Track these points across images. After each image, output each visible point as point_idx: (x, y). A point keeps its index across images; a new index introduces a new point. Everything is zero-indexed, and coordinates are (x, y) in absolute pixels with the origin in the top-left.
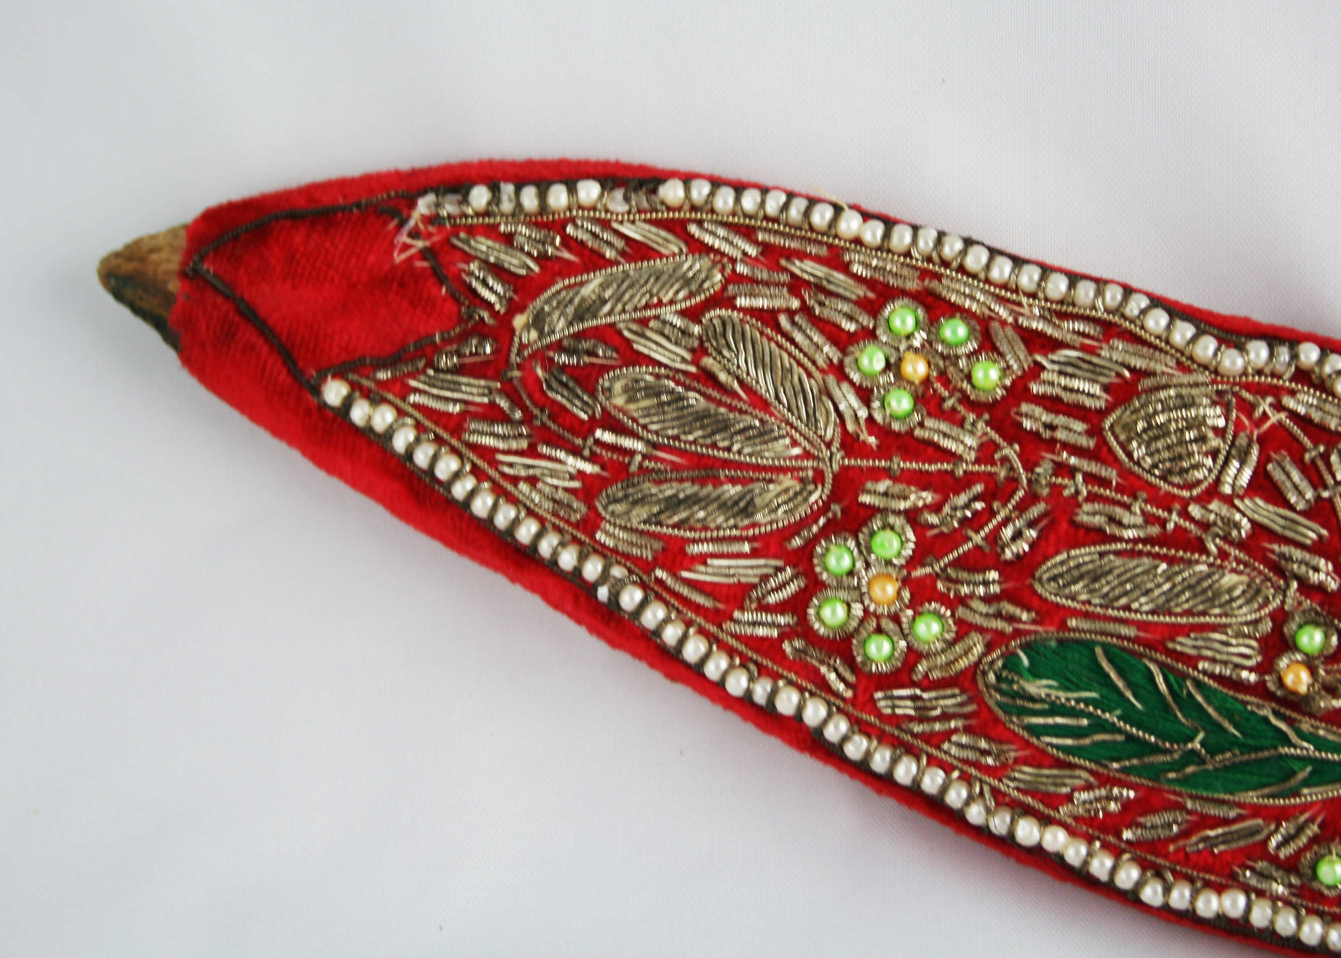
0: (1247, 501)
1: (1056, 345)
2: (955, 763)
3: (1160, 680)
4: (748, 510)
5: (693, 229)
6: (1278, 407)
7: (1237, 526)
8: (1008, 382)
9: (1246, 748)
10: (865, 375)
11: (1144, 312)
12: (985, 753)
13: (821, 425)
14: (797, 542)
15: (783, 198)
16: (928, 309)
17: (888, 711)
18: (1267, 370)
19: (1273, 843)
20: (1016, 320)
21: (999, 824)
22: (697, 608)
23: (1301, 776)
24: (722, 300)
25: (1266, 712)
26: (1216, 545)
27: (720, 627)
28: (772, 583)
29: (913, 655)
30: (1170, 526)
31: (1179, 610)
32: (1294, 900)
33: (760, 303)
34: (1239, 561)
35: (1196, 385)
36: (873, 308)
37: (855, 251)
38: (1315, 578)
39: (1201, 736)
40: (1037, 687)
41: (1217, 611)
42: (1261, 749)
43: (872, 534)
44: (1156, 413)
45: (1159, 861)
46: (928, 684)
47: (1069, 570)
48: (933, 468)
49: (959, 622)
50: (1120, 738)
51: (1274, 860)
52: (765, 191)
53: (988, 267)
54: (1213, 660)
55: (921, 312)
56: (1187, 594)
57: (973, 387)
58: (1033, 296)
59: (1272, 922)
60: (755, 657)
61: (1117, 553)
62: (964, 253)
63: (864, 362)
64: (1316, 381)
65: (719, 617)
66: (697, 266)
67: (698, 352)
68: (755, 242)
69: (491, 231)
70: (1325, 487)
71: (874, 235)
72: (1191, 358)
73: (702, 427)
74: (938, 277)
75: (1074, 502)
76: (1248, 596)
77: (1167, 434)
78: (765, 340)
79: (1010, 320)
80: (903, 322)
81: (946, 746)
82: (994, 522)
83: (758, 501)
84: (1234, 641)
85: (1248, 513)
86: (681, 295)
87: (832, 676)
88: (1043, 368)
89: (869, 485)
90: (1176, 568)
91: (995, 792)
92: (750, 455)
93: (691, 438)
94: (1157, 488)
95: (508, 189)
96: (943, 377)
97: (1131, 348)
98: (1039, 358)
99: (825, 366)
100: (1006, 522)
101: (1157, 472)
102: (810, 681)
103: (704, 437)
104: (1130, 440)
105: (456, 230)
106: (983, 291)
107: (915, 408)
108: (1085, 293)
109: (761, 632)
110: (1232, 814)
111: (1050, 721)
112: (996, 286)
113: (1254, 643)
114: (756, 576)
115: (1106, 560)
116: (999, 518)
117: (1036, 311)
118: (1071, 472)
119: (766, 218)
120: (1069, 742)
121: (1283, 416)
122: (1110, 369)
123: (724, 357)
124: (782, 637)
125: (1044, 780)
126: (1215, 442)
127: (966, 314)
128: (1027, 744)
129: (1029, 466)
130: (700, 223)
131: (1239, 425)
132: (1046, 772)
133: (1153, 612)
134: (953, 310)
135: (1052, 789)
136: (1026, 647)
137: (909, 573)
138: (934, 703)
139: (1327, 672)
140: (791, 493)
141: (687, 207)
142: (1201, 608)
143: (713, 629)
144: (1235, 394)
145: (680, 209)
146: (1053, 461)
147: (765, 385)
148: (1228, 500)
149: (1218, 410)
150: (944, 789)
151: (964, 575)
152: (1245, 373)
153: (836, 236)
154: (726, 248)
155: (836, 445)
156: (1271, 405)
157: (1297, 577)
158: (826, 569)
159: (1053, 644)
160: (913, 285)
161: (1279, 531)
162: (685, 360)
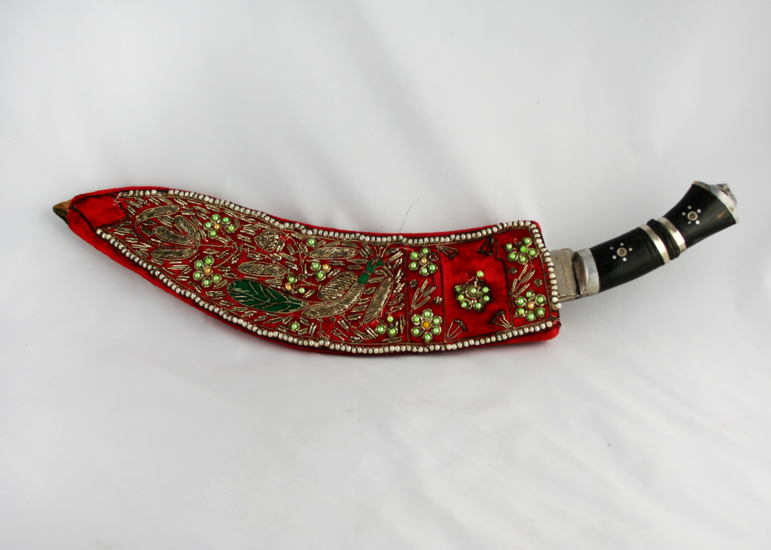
0: (282, 253)
1: (247, 223)
2: (221, 306)
3: (261, 288)
4: (180, 254)
5: (175, 200)
6: (290, 235)
7: (279, 258)
8: (236, 230)
9: (278, 302)
10: (207, 228)
11: (265, 217)
12: (227, 304)
13: (197, 237)
14: (191, 261)
15: (194, 194)
16: (221, 216)
17: (208, 296)
18: (289, 229)
19: (283, 322)
20: (239, 218)
21: (229, 318)
22: (171, 275)
23: (289, 307)
24: (179, 213)
25: (282, 295)
26: (274, 262)
27: (175, 279)
28: (186, 270)
29: (213, 284)
30: (266, 258)
31: (266, 274)
32: (288, 333)
33: (187, 214)
34: (279, 265)
35: (274, 231)
36: (210, 215)
37: (208, 204)
38: (294, 268)
39: (269, 299)
40: (237, 290)
41: (273, 274)
42: (281, 302)
43: (206, 259)
44: (265, 236)
45: (261, 326)
46: (216, 290)
47: (244, 266)
48: (219, 246)
49: (223, 277)
50: (253, 300)
51: (283, 325)
52: (190, 192)
53: (234, 208)
54: (272, 284)
55: (219, 216)
56: (267, 271)
57: (229, 231)
58: (243, 214)
59: (283, 338)
60: (182, 285)
61: (255, 263)
62: (229, 205)
63: (207, 225)
64: (299, 231)
65: (175, 277)
66: (175, 207)
67: (173, 223)
68: (187, 202)
69: (133, 200)
70: (297, 250)
71: (211, 201)
72: (274, 226)
73: (172, 238)
74: (224, 209)
75: (247, 253)
76: (280, 271)
77: (266, 240)
78: (187, 221)
79: (238, 218)
80: (216, 218)
81: (219, 303)
82: (230, 257)
83: (183, 252)
84: (277, 280)
85: (282, 255)
86: (171, 212)
87: (197, 288)
88: (243, 227)
89: (206, 250)
90: (266, 266)
91: (229, 312)
92: (182, 243)
93: (170, 240)
94: (264, 251)
95: (137, 191)
96: (223, 229)
97: (262, 224)
98: (243, 225)
99: (199, 226)
100: (233, 256)
101: (264, 247)
102: (193, 290)
103: (173, 240)
104: (259, 241)
105: (127, 199)
106: (233, 213)
107: (216, 235)
108: (253, 213)
109: (183, 280)
110: (275, 316)
111: (240, 297)
112: (236, 212)
113: (281, 281)
114: (182, 268)
115: (252, 264)
116: (231, 256)
117: (243, 217)
118: (246, 247)
119: (190, 198)
120: (243, 301)
121: (291, 237)
122: (257, 228)
123: (178, 224)
124: (188, 281)
125: (239, 309)
126: (276, 242)
127: (229, 217)
128: (236, 302)
129: (238, 246)
130: (176, 198)
131: (281, 239)
132: (239, 308)
133: (261, 275)
134: (227, 216)
135: (240, 311)
136: (236, 282)
137: (213, 267)
138: (217, 294)
139: (295, 287)
140: (189, 251)
141: (174, 195)
142: (270, 273)
143: (174, 279)
144: (282, 233)
145: (172, 196)
146: (243, 245)
147: (186, 230)
148: (278, 253)
149: (277, 236)
150: (219, 311)
151: (224, 267)
152: (284, 229)
153: (204, 201)
154: (181, 203)
155: (200, 241)
156: (289, 235)
157: (290, 268)
158: (196, 267)
159: (241, 281)
160: (219, 211)
161: (287, 259)
162: (170, 225)
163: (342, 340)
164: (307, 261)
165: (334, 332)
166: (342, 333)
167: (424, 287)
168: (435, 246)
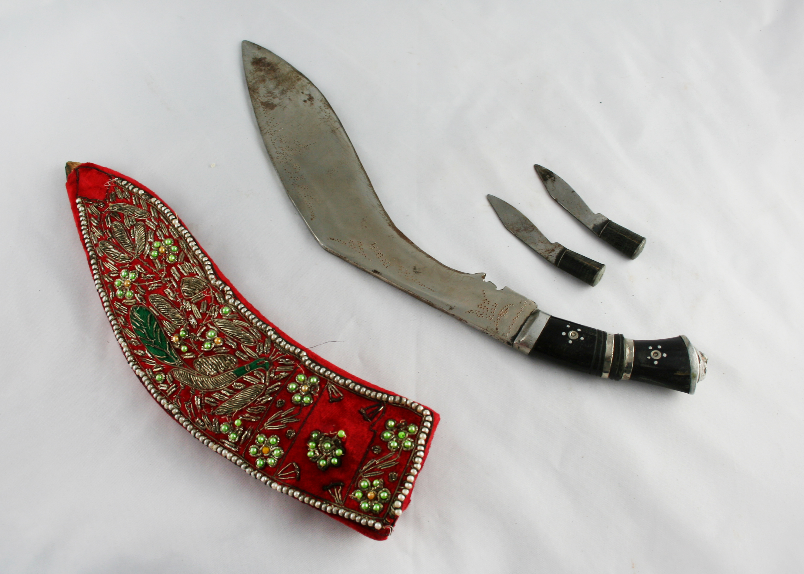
0: (194, 305)
1: (189, 262)
2: (119, 322)
3: (155, 325)
4: (117, 256)
5: (151, 207)
6: (214, 294)
7: (188, 308)
8: (175, 262)
9: (160, 346)
10: (154, 246)
11: (208, 264)
12: (123, 322)
13: (139, 249)
14: (121, 267)
15: (168, 211)
16: (174, 242)
17: (115, 305)
18: (218, 286)
19: (154, 367)
20: (187, 253)
21: (117, 336)
24: (144, 221)
25: (167, 342)
26: (182, 309)
28: (113, 272)
29: (124, 298)
30: (178, 301)
31: (167, 315)
32: (151, 379)
33: (149, 225)
34: (183, 314)
35: (205, 282)
36: (166, 237)
37: (172, 226)
39: (154, 340)
40: (136, 314)
41: (172, 319)
42: (162, 348)
43: (132, 272)
45: (136, 359)
46: (123, 304)
47: (156, 297)
48: (150, 268)
49: (134, 296)
50: (143, 332)
51: (152, 370)
52: (167, 208)
53: (190, 242)
54: (166, 328)
55: (172, 242)
57: (169, 259)
58: (193, 251)
59: (145, 381)
60: (103, 284)
61: (165, 300)
62: (189, 237)
63: (156, 244)
64: (224, 294)
65: (103, 273)
66: (145, 213)
67: (132, 226)
68: (158, 216)
69: (121, 189)
70: (208, 311)
71: (177, 225)
72: (208, 277)
73: (121, 238)
74: (181, 238)
75: (166, 287)
76: (179, 319)
77: (190, 285)
78: (143, 231)
79: (185, 252)
80: (168, 242)
81: (119, 317)
82: (152, 282)
84: (171, 327)
85: (192, 307)
86: (139, 216)
87: (111, 294)
88: (183, 263)
89: (138, 264)
90: (172, 308)
91: (121, 330)
92: (125, 248)
94: (181, 293)
95: (130, 184)
96: (165, 254)
97: (200, 269)
99: (149, 241)
100: (154, 283)
101: (183, 291)
102: (108, 293)
103: (121, 240)
104: (184, 283)
105: (117, 186)
106: (186, 245)
107: (156, 256)
108: (201, 256)
109: (107, 279)
110: (152, 358)
111: (135, 322)
112: (189, 246)
113: (174, 329)
114: (112, 269)
115: (162, 299)
117: (191, 254)
118: (171, 282)
119: (164, 213)
120: (136, 328)
122: (193, 270)
123: (135, 230)
124: (109, 283)
125: (129, 333)
126: (197, 292)
127: (179, 247)
128: (130, 325)
129: (165, 277)
130: (153, 207)
131: (205, 292)
132: (130, 331)
133: (163, 313)
134: (178, 245)
135: (129, 335)
136: (140, 307)
137: (133, 283)
138: (122, 308)
139: (181, 341)
140: (125, 257)
141: (153, 203)
142: (170, 317)
143: (101, 275)
144: (209, 287)
146: (169, 279)
148: (191, 303)
149: (203, 287)
150: (114, 325)
151: (140, 288)
152: (214, 285)
153: (171, 222)
154: (153, 213)
155: (139, 254)
156: (213, 292)
157: (189, 322)
158: (121, 274)
159: (144, 309)
160: (175, 238)
161: (194, 313)
162: (129, 226)
163: (189, 417)
164: (209, 325)
165: (187, 404)
166: (192, 410)
167: (286, 412)
168: (327, 381)
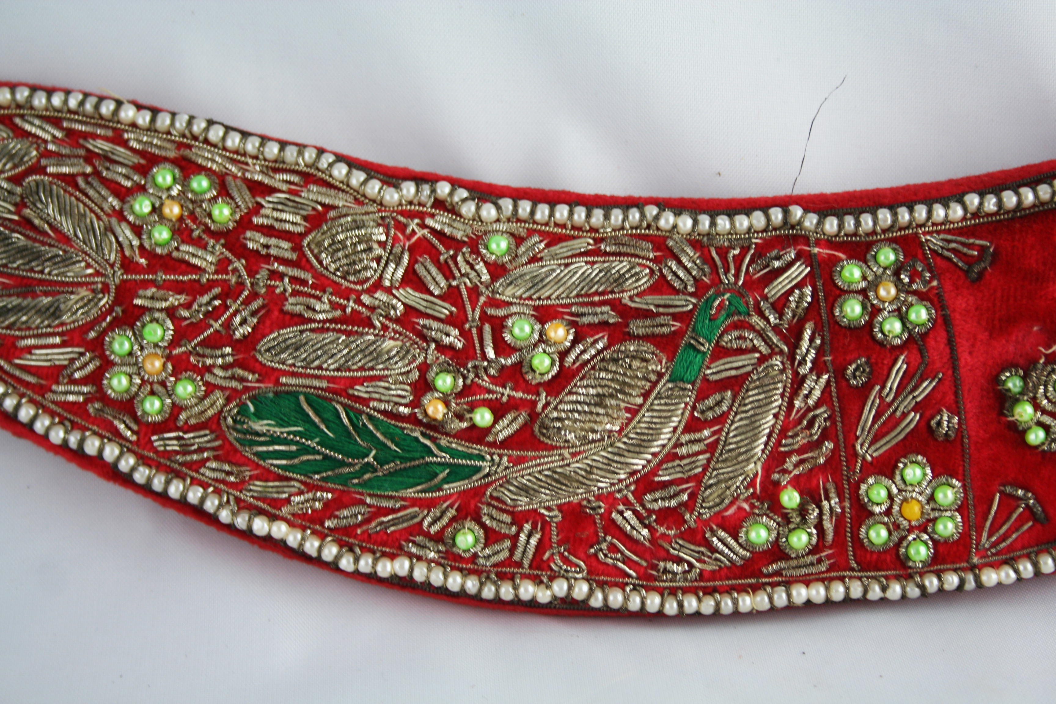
0: (401, 291)
1: (272, 190)
2: (210, 482)
3: (343, 416)
4: (56, 313)
5: (18, 121)
6: (423, 226)
7: (394, 308)
8: (238, 217)
9: (403, 459)
10: (137, 216)
11: (331, 165)
12: (228, 473)
13: (106, 252)
14: (92, 334)
15: (80, 97)
16: (182, 169)
17: (162, 449)
18: (416, 201)
19: (426, 524)
20: (244, 174)
21: (241, 522)
22: (27, 385)
23: (441, 476)
24: (38, 169)
25: (417, 434)
26: (380, 322)
27: (43, 396)
28: (77, 364)
29: (177, 409)
30: (349, 310)
31: (355, 367)
32: (443, 561)
33: (65, 170)
34: (395, 332)
35: (367, 213)
36: (144, 170)
37: (132, 132)
38: (447, 340)
39: (374, 452)
40: (259, 426)
41: (381, 366)
42: (414, 459)
43: (144, 326)
44: (338, 233)
45: (351, 540)
46: (188, 429)
47: (278, 344)
48: (186, 278)
49: (207, 384)
50: (318, 457)
51: (427, 535)
52: (68, 92)
53: (224, 139)
54: (380, 401)
55: (177, 172)
56: (360, 356)
57: (213, 221)
58: (256, 158)
59: (428, 577)
60: (69, 416)
61: (312, 330)
62: (207, 129)
63: (137, 207)
64: (450, 207)
65: (42, 390)
66: (19, 146)
67: (20, 206)
68: (61, 128)
70: (454, 278)
71: (144, 120)
72: (364, 196)
73: (22, 257)
74: (190, 147)
75: (283, 297)
76: (401, 355)
77: (345, 247)
78: (67, 196)
79: (240, 174)
80: (164, 178)
81: (202, 470)
82: (228, 313)
83: (62, 307)
84: (393, 387)
85: (402, 298)
86: (8, 166)
87: (122, 427)
88: (262, 206)
89: (141, 292)
90: (352, 339)
91: (238, 500)
92: (57, 275)
93: (15, 265)
94: (339, 285)
96: (193, 216)
97: (324, 190)
98: (259, 199)
99: (110, 211)
100: (237, 312)
101: (339, 273)
102: (108, 431)
103: (24, 264)
104: (321, 252)
106: (221, 156)
107: (172, 238)
108: (291, 154)
109: (71, 398)
110: (398, 505)
111: (271, 448)
112: (230, 152)
113: (408, 388)
114: (65, 359)
115: (304, 335)
116: (231, 311)
117: (258, 168)
118: (280, 276)
119: (70, 111)
120: (284, 462)
121: (426, 231)
122: (308, 205)
123: (38, 208)
124: (86, 401)
125: (270, 490)
126: (378, 251)
127: (209, 172)
128: (258, 466)
129: (252, 273)
130: (22, 117)
131: (395, 239)
132: (271, 484)
133: (338, 370)
134: (200, 169)
135: (275, 496)
136: (253, 399)
137: (171, 352)
138: (192, 441)
139: (457, 404)
140: (85, 301)
141: (13, 106)
142: (370, 364)
143: (39, 398)
144: (394, 218)
145: (8, 108)
146: (269, 270)
147: (67, 226)
148: (388, 291)
149: (381, 230)
150: (203, 500)
151: (208, 351)
152: (400, 204)
153: (119, 122)
154: (40, 133)
155: (118, 265)
156: (418, 224)
157: (434, 340)
158: (113, 352)
159: (271, 395)
160: (172, 154)
161: (422, 309)
162: (10, 212)
163: (629, 576)
164: (491, 311)
165: (601, 550)
166: (627, 553)
167: (894, 381)
168: (916, 235)
